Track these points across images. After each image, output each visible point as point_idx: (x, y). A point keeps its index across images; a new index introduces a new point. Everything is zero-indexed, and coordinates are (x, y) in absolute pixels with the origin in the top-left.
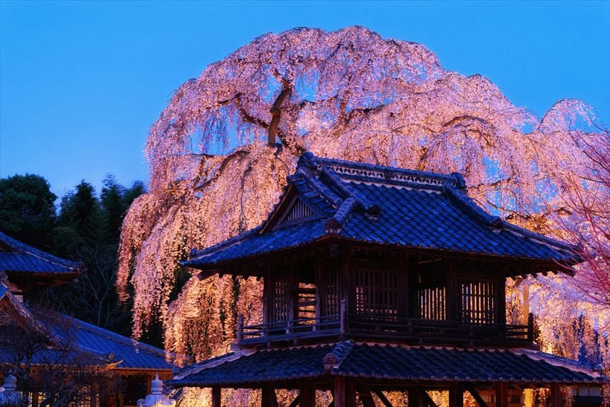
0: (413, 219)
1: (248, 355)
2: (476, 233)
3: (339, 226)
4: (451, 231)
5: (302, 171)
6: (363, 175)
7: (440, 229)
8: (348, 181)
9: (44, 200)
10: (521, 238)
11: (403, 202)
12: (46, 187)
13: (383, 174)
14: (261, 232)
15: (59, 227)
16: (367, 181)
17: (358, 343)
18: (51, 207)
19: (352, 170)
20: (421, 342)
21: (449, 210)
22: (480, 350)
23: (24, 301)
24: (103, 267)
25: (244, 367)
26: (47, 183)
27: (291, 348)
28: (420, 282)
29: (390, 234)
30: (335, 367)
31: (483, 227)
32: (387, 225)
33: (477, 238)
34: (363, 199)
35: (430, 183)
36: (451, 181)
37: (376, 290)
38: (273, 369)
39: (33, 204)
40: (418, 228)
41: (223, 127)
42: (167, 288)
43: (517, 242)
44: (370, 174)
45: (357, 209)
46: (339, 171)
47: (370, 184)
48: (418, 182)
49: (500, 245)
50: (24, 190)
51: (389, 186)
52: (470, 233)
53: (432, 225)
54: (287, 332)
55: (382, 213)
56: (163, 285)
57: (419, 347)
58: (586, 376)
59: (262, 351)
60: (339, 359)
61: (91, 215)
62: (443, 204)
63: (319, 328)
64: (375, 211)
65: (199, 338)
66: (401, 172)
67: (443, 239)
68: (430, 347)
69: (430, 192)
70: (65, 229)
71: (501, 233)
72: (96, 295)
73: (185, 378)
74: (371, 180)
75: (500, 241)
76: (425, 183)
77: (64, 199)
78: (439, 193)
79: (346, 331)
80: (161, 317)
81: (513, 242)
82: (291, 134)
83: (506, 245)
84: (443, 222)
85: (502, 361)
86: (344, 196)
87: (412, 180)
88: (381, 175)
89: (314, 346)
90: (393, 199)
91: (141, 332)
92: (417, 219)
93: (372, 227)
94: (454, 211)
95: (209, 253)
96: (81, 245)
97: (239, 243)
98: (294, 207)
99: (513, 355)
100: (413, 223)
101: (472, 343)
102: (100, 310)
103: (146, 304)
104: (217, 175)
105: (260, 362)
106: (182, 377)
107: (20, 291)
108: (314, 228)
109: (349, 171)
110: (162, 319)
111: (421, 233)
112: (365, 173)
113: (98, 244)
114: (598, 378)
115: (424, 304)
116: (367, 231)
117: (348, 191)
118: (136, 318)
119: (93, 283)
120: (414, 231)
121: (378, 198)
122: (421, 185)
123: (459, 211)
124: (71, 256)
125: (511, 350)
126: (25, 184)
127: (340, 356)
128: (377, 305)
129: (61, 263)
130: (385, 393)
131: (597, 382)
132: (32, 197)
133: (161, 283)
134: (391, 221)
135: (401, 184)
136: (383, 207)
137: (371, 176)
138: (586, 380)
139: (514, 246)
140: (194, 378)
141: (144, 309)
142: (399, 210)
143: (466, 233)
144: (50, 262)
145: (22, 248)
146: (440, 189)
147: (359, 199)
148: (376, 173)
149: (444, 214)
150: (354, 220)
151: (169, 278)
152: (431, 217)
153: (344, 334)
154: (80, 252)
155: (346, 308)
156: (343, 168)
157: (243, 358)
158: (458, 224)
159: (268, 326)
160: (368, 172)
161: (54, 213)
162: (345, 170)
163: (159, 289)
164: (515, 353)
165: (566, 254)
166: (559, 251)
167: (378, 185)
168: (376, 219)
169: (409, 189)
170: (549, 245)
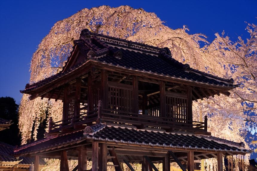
1: (53, 138)
3: (95, 55)
5: (82, 38)
6: (116, 43)
14: (62, 73)
17: (108, 126)
26: (14, 100)
28: (148, 105)
30: (90, 134)
35: (152, 51)
46: (103, 40)
48: (146, 50)
51: (130, 50)
58: (237, 148)
62: (159, 60)
63: (87, 118)
66: (137, 44)
69: (152, 55)
76: (150, 50)
78: (157, 56)
85: (190, 140)
87: (143, 48)
88: (126, 44)
95: (35, 86)
106: (18, 151)
109: (109, 41)
122: (147, 51)
125: (195, 135)
127: (95, 129)
129: (2, 120)
130: (131, 164)
131: (243, 152)
135: (137, 49)
138: (237, 151)
146: (158, 54)
148: (123, 43)
153: (99, 119)
156: (105, 39)
160: (119, 42)
164: (198, 137)
165: (224, 83)
166: (221, 82)
167: (125, 49)
168: (120, 58)
169: (141, 52)
170: (215, 79)
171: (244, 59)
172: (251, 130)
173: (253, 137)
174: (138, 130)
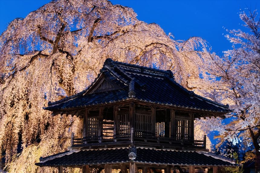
5: (106, 67)
6: (132, 70)
10: (202, 101)
14: (84, 95)
17: (137, 148)
19: (127, 67)
22: (185, 151)
31: (186, 96)
32: (150, 94)
35: (159, 75)
36: (167, 74)
46: (122, 68)
47: (135, 74)
48: (154, 74)
51: (143, 75)
54: (100, 142)
57: (161, 150)
58: (229, 163)
66: (147, 69)
69: (159, 78)
71: (193, 99)
73: (46, 162)
74: (135, 72)
76: (157, 74)
78: (163, 79)
87: (152, 73)
88: (139, 70)
95: (58, 104)
97: (72, 99)
104: (29, 65)
106: (44, 162)
117: (130, 77)
125: (196, 152)
137: (135, 70)
138: (230, 165)
146: (163, 77)
147: (136, 81)
148: (137, 69)
156: (124, 66)
160: (134, 68)
162: (125, 67)
164: (198, 153)
165: (221, 109)
166: (218, 107)
167: (139, 75)
168: (144, 90)
169: (151, 77)
170: (214, 105)
171: (226, 72)
172: (233, 141)
173: (230, 144)
174: (157, 150)
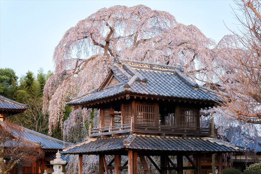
0: (161, 84)
1: (93, 141)
2: (187, 90)
3: (130, 87)
4: (176, 89)
5: (115, 65)
7: (172, 88)
8: (135, 69)
9: (13, 79)
10: (206, 92)
11: (157, 77)
12: (14, 73)
13: (149, 66)
14: (99, 90)
15: (19, 90)
16: (142, 69)
17: (138, 135)
18: (16, 82)
19: (136, 64)
20: (164, 135)
21: (176, 80)
22: (189, 138)
23: (4, 120)
24: (38, 107)
25: (92, 145)
27: (111, 138)
28: (165, 110)
29: (151, 90)
30: (128, 145)
31: (190, 87)
32: (150, 86)
33: (188, 92)
34: (140, 76)
35: (169, 70)
37: (146, 114)
38: (103, 146)
39: (8, 80)
40: (163, 88)
41: (86, 47)
42: (62, 114)
43: (204, 93)
44: (144, 66)
45: (138, 80)
46: (131, 65)
47: (144, 70)
49: (197, 95)
50: (5, 75)
51: (151, 71)
52: (185, 90)
53: (169, 87)
54: (109, 131)
55: (148, 81)
56: (60, 113)
57: (164, 137)
58: (233, 148)
59: (99, 139)
60: (130, 141)
61: (33, 85)
62: (174, 78)
63: (122, 129)
64: (145, 81)
65: (77, 136)
66: (157, 65)
67: (173, 92)
68: (168, 137)
69: (168, 73)
70: (22, 91)
71: (198, 90)
72: (35, 119)
73: (68, 150)
75: (197, 93)
76: (167, 69)
77: (21, 78)
78: (173, 73)
79: (133, 130)
80: (60, 126)
81: (203, 93)
82: (114, 50)
83: (200, 95)
84: (174, 85)
85: (198, 143)
86: (132, 75)
87: (161, 68)
89: (120, 137)
90: (153, 76)
91: (52, 133)
92: (163, 84)
93: (144, 87)
94: (179, 81)
96: (29, 97)
97: (90, 95)
98: (112, 79)
99: (203, 140)
100: (161, 86)
101: (185, 135)
102: (37, 125)
103: (53, 121)
104: (83, 67)
105: (98, 143)
106: (67, 150)
107: (2, 116)
108: (120, 88)
110: (61, 127)
111: (164, 90)
112: (142, 65)
113: (36, 97)
114: (238, 149)
115: (167, 120)
116: (141, 89)
117: (134, 73)
118: (50, 127)
119: (34, 114)
120: (162, 89)
121: (147, 75)
122: (165, 70)
123: (181, 81)
124: (25, 102)
125: (202, 138)
126: (5, 72)
127: (130, 140)
128: (146, 120)
129: (19, 105)
131: (237, 151)
132: (8, 78)
133: (60, 112)
134: (152, 85)
135: (157, 70)
136: (149, 79)
137: (144, 67)
138: (233, 150)
139: (203, 95)
140: (71, 150)
141: (52, 123)
142: (156, 80)
143: (183, 90)
144: (14, 104)
145: (3, 98)
146: (173, 72)
147: (138, 76)
148: (146, 65)
149: (175, 82)
150: (137, 85)
151: (63, 110)
152: (169, 83)
153: (132, 132)
154: (28, 101)
155: (133, 121)
157: (92, 142)
158: (180, 86)
159: (102, 128)
161: (17, 85)
162: (133, 64)
163: (59, 115)
167: (147, 70)
168: (145, 84)
169: (160, 72)
